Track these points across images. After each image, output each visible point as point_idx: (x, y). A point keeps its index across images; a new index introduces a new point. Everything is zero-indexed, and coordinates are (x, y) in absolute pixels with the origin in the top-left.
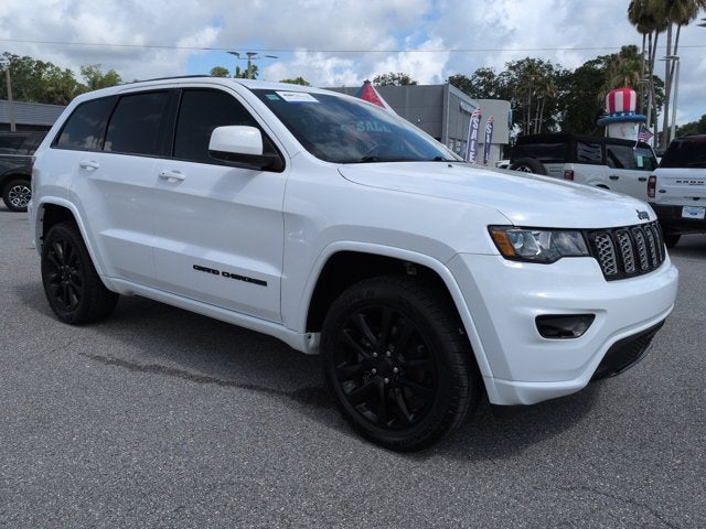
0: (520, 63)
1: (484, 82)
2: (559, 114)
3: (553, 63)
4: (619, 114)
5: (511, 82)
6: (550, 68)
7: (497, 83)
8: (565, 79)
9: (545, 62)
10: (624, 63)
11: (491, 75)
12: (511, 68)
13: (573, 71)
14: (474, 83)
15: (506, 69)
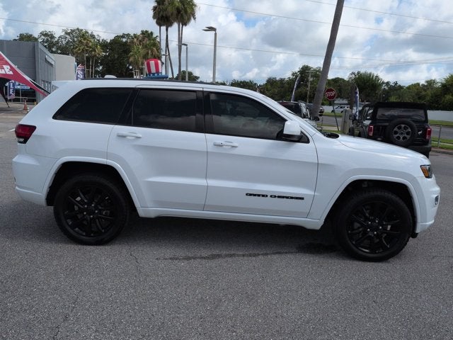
0: (73, 31)
1: (47, 41)
2: (101, 68)
3: (95, 34)
4: (154, 74)
5: (67, 42)
6: (93, 36)
7: (57, 42)
8: (105, 45)
9: (90, 32)
10: (147, 41)
11: (52, 37)
12: (67, 33)
13: (109, 41)
14: (40, 40)
15: (63, 34)
